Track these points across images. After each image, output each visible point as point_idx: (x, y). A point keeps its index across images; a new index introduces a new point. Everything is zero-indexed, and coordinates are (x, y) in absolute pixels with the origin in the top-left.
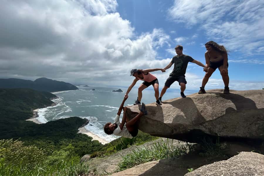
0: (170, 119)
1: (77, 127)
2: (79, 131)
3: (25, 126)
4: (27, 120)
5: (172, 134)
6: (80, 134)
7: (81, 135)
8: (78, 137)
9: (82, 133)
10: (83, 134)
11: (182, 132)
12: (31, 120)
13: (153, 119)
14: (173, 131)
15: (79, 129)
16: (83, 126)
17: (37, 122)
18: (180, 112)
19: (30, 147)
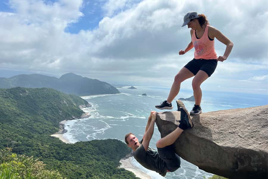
0: (233, 139)
1: (118, 158)
2: (121, 164)
3: (49, 144)
4: (52, 136)
5: (237, 170)
6: (123, 170)
7: (123, 172)
8: (118, 175)
9: (126, 169)
10: (127, 171)
11: (256, 169)
12: (56, 135)
13: (199, 136)
14: (237, 164)
15: (120, 162)
16: (126, 156)
17: (64, 141)
18: (259, 130)
19: (52, 173)
